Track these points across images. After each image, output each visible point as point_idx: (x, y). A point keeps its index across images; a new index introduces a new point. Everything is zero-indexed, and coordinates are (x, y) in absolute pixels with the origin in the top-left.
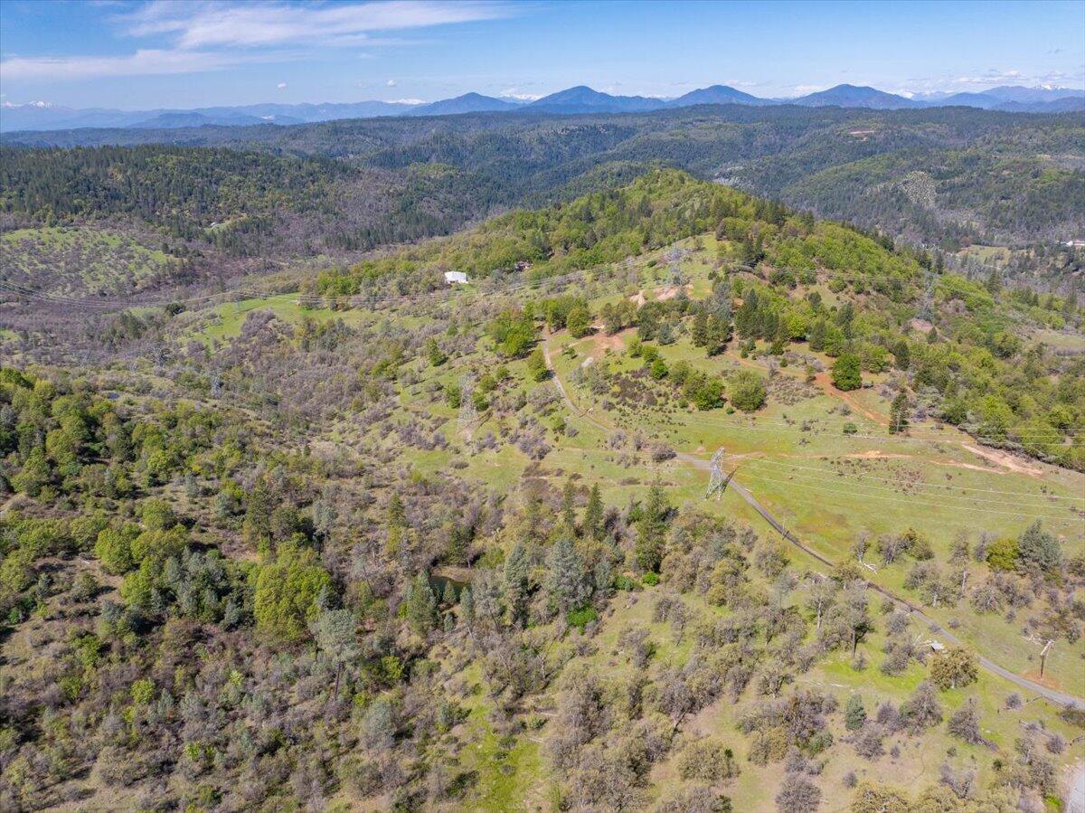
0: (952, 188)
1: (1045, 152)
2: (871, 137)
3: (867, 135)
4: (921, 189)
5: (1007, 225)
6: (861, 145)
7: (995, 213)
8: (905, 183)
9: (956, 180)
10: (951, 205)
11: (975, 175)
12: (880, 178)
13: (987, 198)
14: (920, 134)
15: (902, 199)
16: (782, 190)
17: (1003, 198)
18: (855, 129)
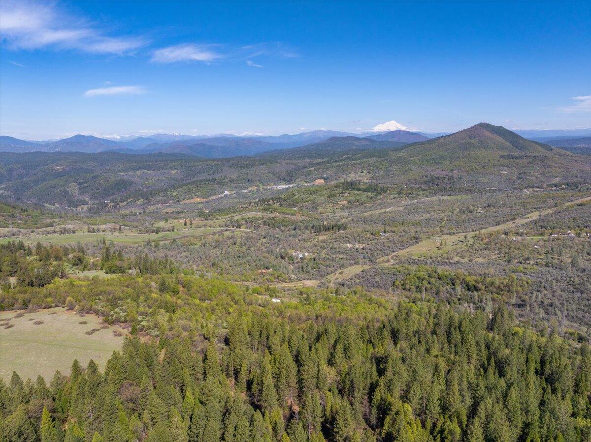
0: (84, 187)
1: (122, 172)
2: (63, 169)
3: (61, 168)
4: (73, 189)
5: (96, 198)
6: (59, 172)
7: (93, 194)
8: (68, 187)
9: (86, 185)
10: (82, 193)
11: (92, 183)
12: (62, 186)
13: (92, 190)
14: (85, 166)
15: (66, 192)
16: (24, 193)
17: (97, 189)
18: (58, 166)
